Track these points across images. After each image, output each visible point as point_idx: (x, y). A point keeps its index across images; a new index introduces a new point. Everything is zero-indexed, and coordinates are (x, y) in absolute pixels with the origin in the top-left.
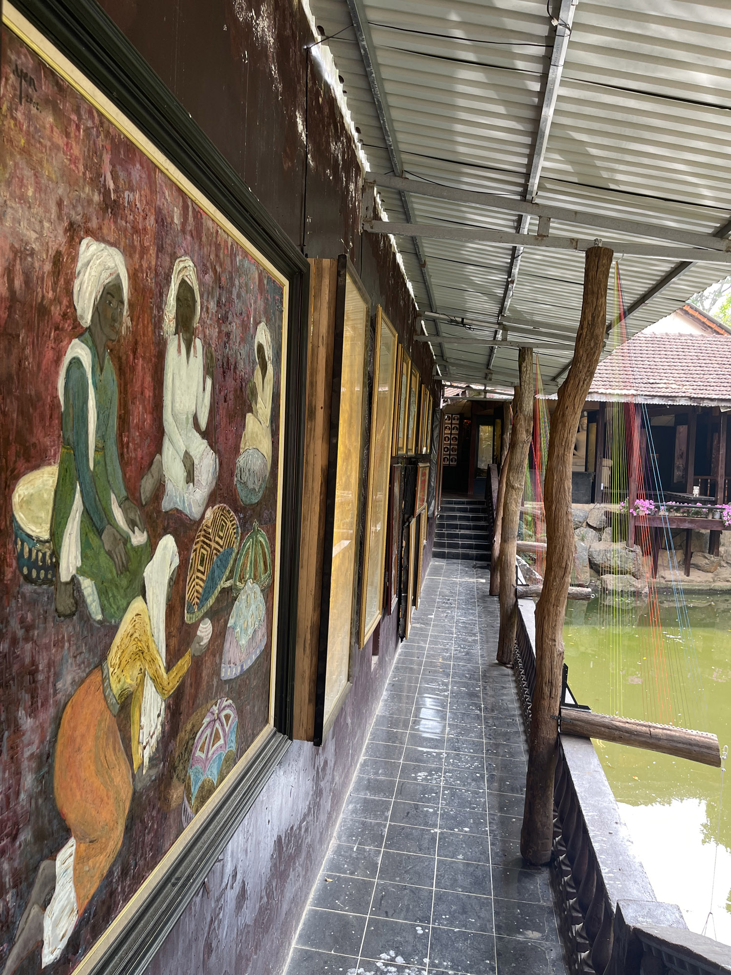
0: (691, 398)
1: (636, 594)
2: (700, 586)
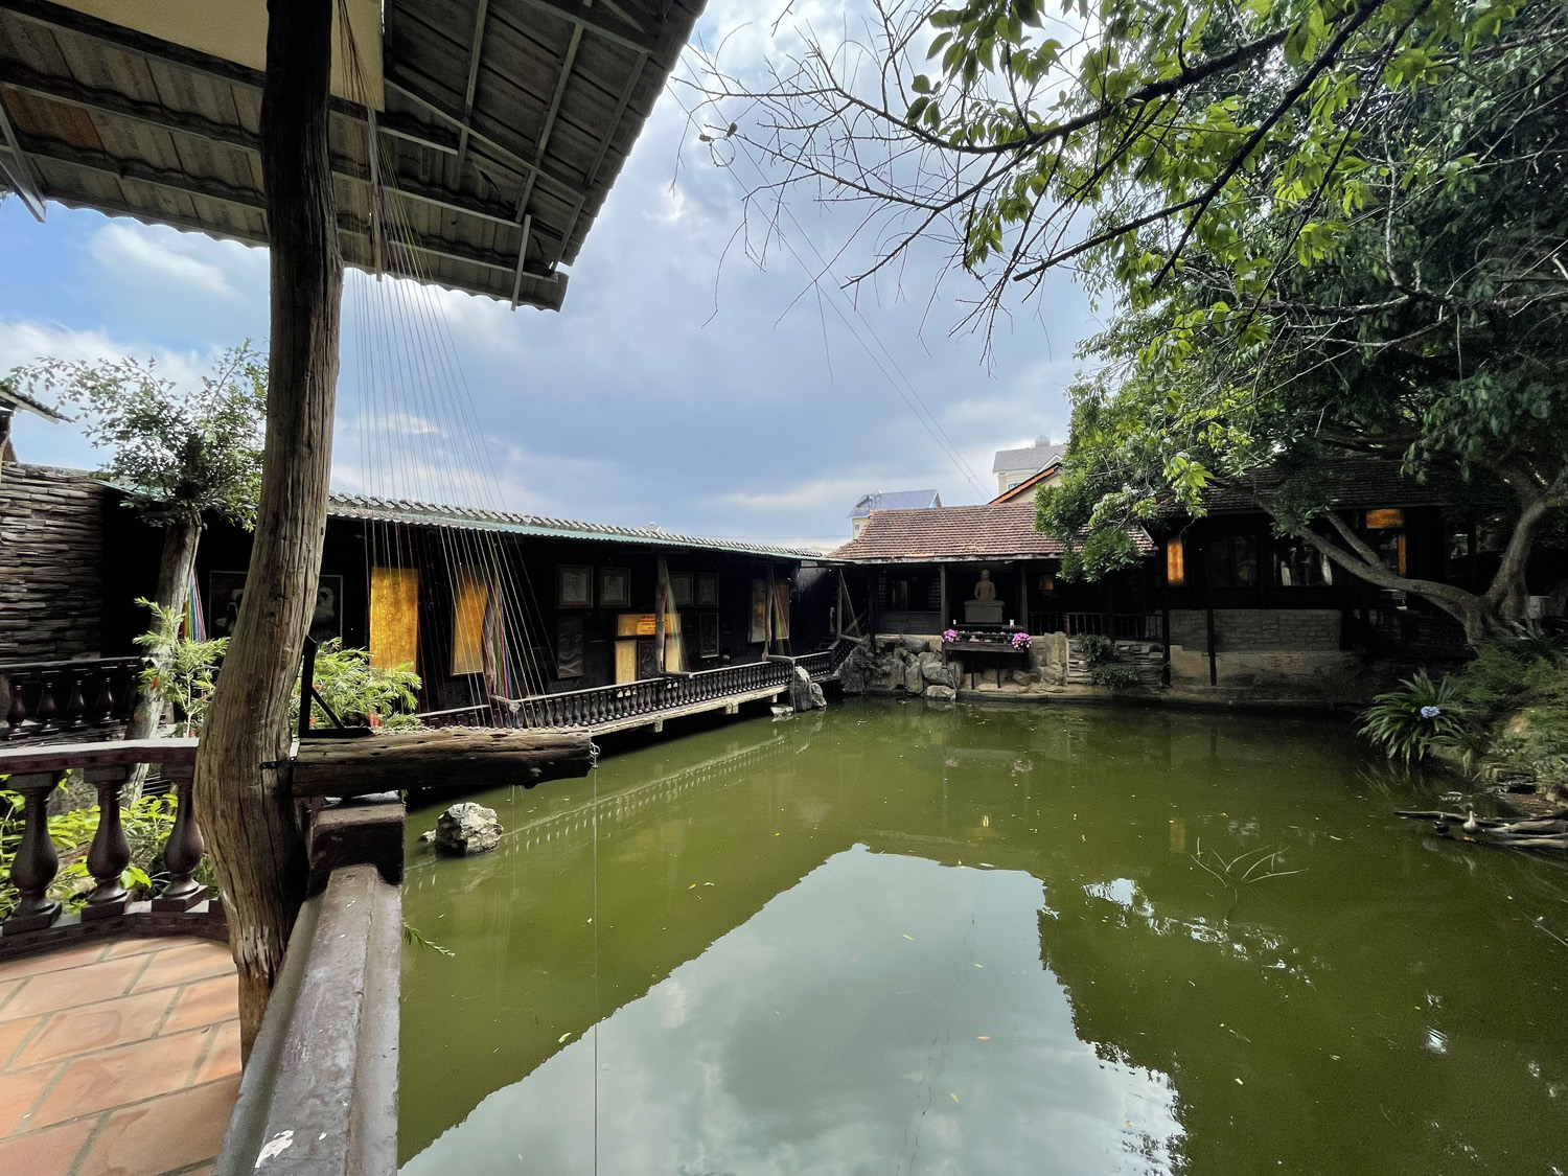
0: (977, 556)
1: (947, 699)
2: (1007, 695)
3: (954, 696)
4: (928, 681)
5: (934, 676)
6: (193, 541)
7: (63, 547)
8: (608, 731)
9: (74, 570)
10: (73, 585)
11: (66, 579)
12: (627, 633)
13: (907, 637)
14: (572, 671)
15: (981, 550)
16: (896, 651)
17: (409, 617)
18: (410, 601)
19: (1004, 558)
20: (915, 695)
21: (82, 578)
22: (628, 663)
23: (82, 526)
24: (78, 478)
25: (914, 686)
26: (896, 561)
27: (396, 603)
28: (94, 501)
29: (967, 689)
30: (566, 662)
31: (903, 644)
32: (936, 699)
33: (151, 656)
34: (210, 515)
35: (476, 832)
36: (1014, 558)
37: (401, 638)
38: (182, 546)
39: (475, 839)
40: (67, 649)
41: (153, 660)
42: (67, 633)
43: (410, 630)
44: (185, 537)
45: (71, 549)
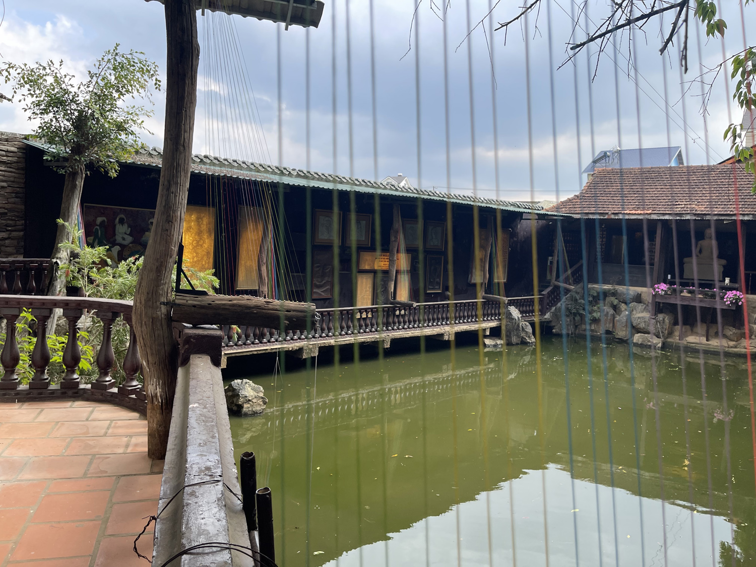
0: (695, 215)
1: (652, 347)
2: (716, 348)
3: (660, 345)
4: (637, 330)
5: (642, 325)
6: (80, 183)
7: (4, 184)
8: (348, 342)
9: (10, 200)
10: (10, 210)
11: (6, 206)
12: (367, 267)
13: (621, 288)
14: (323, 294)
15: (701, 209)
16: (608, 299)
17: (208, 244)
18: (209, 232)
19: (723, 218)
20: (622, 341)
21: (14, 205)
22: (366, 291)
23: (14, 170)
24: (12, 139)
25: (621, 333)
26: (613, 217)
27: (199, 233)
28: (20, 154)
29: (675, 339)
30: (319, 287)
31: (614, 294)
32: (642, 346)
33: (57, 258)
34: (90, 166)
35: (249, 400)
36: (733, 218)
37: (202, 259)
38: (74, 187)
39: (249, 405)
40: (6, 252)
41: (59, 261)
42: (6, 241)
43: (208, 253)
44: (76, 181)
45: (8, 186)
